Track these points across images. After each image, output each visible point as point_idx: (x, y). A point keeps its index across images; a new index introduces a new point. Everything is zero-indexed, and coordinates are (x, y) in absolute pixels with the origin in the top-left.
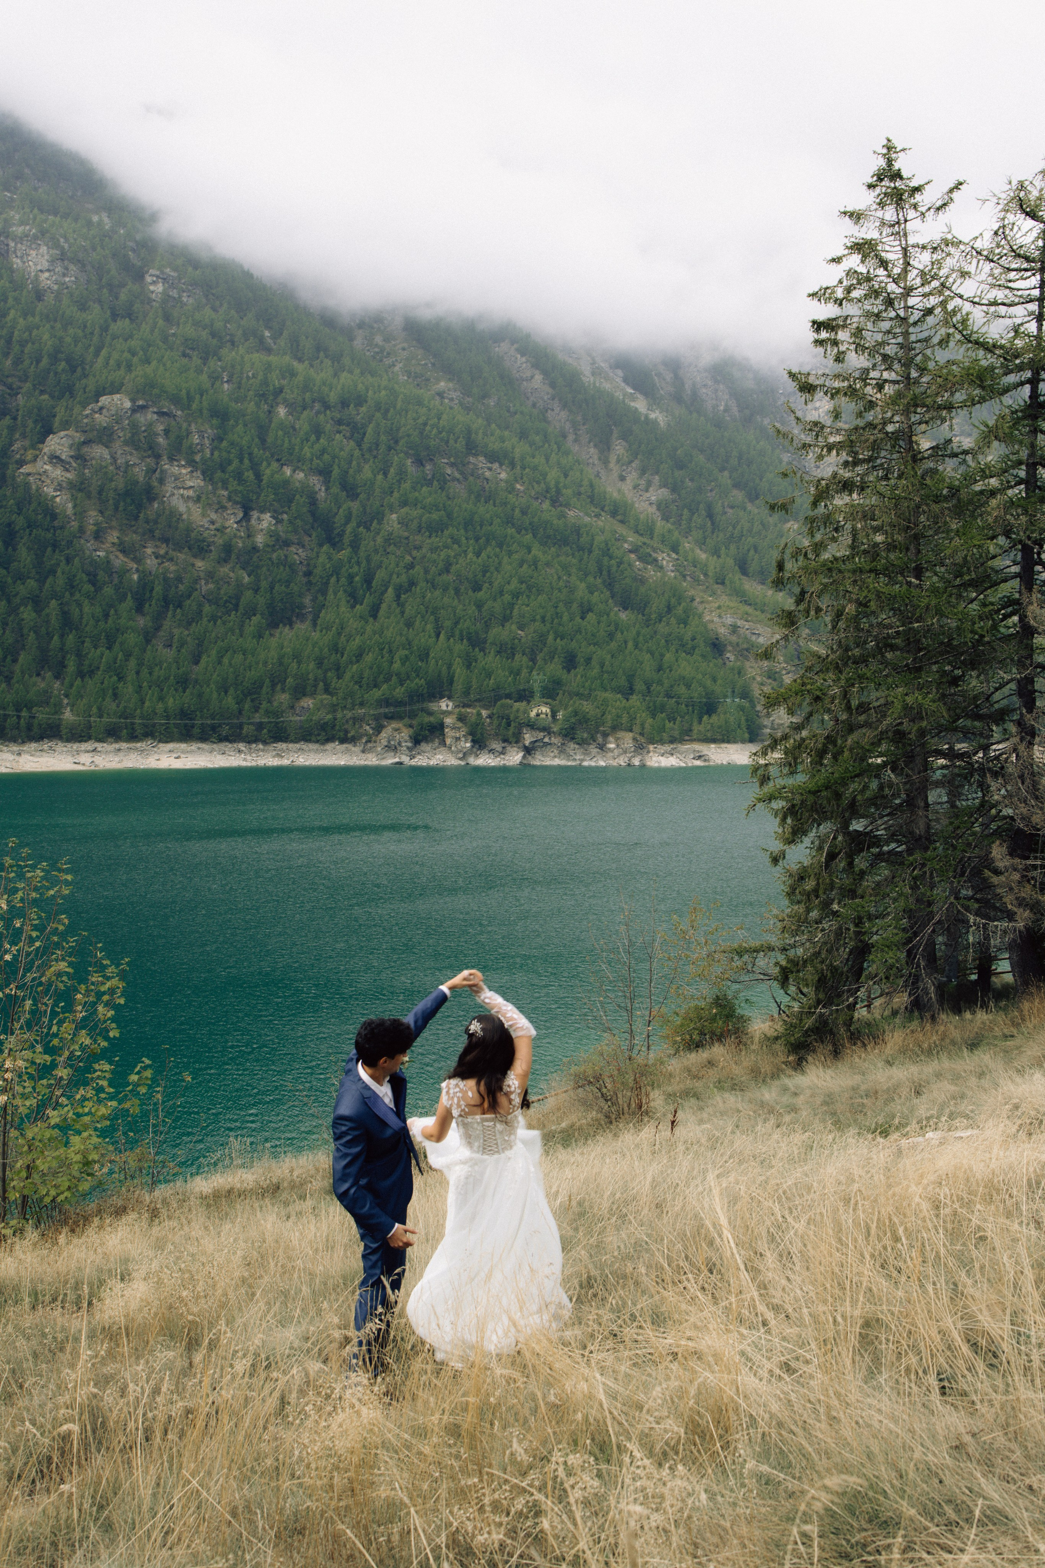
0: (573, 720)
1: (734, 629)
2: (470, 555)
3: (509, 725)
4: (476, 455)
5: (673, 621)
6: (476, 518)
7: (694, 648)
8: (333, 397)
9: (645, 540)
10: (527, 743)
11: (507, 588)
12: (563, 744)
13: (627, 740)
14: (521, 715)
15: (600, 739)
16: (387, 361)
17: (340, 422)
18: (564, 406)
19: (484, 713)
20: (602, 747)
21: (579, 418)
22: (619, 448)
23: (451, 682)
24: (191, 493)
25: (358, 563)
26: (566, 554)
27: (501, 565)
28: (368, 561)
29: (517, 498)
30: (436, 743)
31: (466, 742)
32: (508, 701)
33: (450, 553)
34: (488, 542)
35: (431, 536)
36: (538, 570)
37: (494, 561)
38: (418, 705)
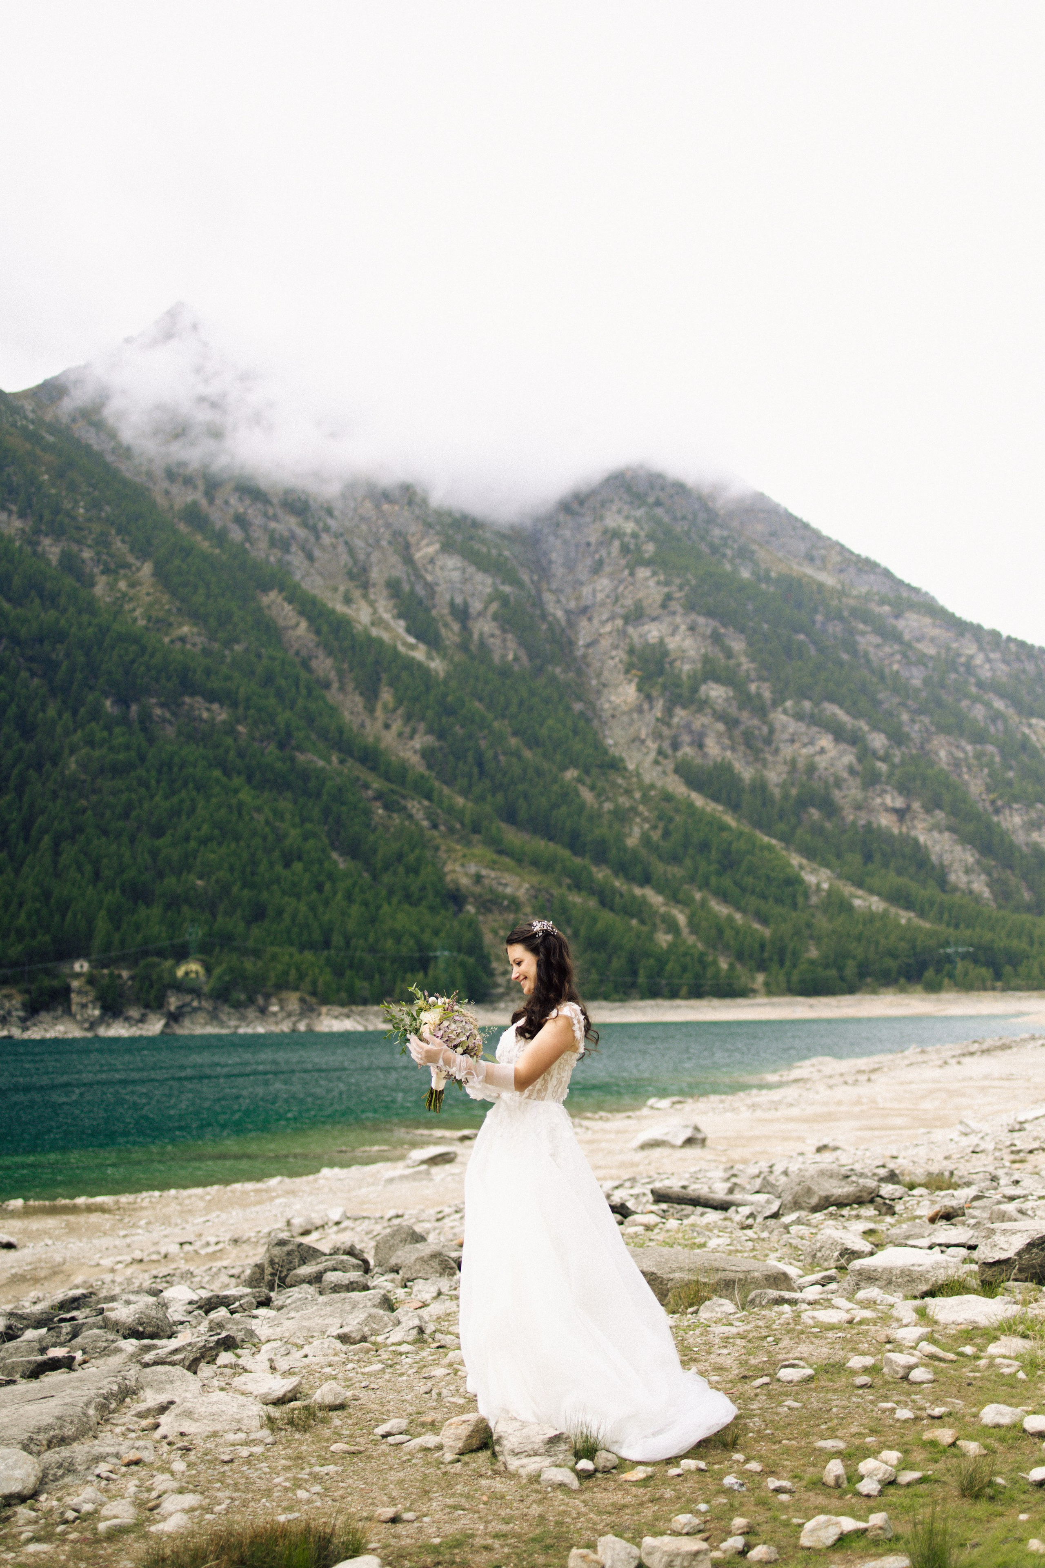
0: (227, 978)
1: (478, 879)
2: (157, 798)
3: (151, 986)
4: (192, 695)
5: (401, 870)
6: (176, 759)
7: (420, 899)
8: (23, 631)
9: (393, 787)
10: (172, 1008)
11: (194, 833)
12: (215, 1009)
13: (293, 1001)
14: (166, 975)
15: (261, 1001)
16: (127, 607)
17: (31, 659)
18: (330, 653)
19: (125, 974)
20: (263, 1011)
21: (346, 666)
22: (386, 696)
23: (89, 937)
25: (20, 809)
26: (284, 799)
27: (193, 809)
28: (32, 805)
29: (235, 740)
30: (59, 1012)
31: (94, 1008)
32: (156, 959)
33: (134, 796)
34: (185, 784)
35: (113, 778)
36: (240, 815)
37: (187, 805)
38: (40, 966)
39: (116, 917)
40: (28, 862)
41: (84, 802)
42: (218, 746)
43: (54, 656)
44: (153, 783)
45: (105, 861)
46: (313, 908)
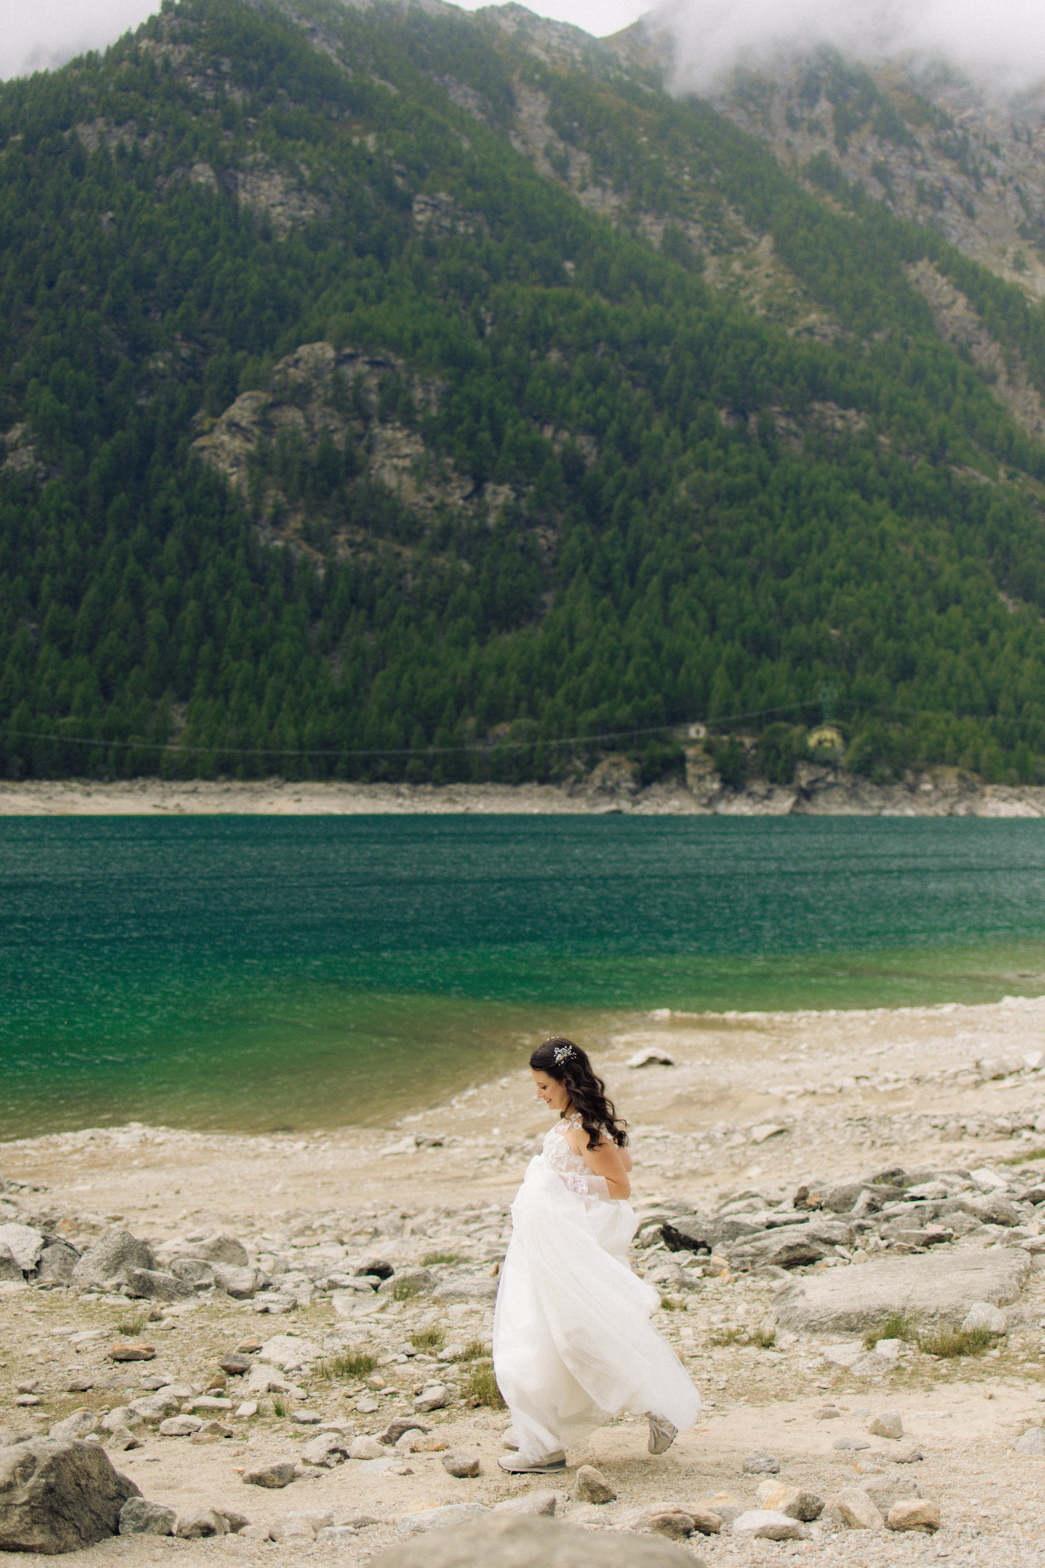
0: (868, 749)
2: (782, 530)
3: (778, 757)
4: (823, 400)
6: (804, 481)
8: (624, 334)
10: (804, 783)
11: (827, 571)
12: (855, 785)
13: (950, 778)
14: (795, 744)
15: (910, 776)
16: (743, 294)
17: (633, 366)
18: (995, 337)
19: (748, 741)
20: (912, 789)
21: (1016, 352)
23: (706, 698)
24: (407, 463)
25: (624, 546)
26: (938, 527)
27: (826, 542)
28: (637, 542)
29: (877, 454)
30: (673, 783)
31: (713, 781)
32: (783, 725)
33: (755, 528)
34: (815, 512)
35: (731, 506)
36: (883, 547)
37: (818, 536)
38: (651, 731)
39: (736, 674)
40: (634, 609)
41: (696, 537)
42: (853, 464)
43: (659, 361)
44: (777, 510)
45: (723, 606)
46: (974, 664)
